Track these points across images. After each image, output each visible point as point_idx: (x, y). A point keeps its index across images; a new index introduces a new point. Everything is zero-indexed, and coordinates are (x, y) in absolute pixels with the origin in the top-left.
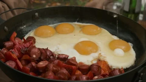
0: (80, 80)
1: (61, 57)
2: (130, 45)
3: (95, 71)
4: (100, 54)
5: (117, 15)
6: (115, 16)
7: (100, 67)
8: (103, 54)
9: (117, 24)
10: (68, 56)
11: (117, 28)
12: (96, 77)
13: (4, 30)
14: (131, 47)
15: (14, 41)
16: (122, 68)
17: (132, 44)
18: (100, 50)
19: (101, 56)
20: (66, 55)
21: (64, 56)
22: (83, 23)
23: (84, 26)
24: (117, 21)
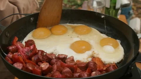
0: (83, 77)
1: (61, 57)
2: (118, 41)
3: (92, 68)
4: (94, 52)
5: (104, 16)
6: (103, 17)
7: (95, 63)
8: (96, 52)
9: (105, 23)
10: (67, 56)
11: (105, 27)
12: (94, 73)
13: (6, 36)
14: (119, 43)
15: (16, 45)
16: (114, 63)
17: (120, 41)
18: (94, 49)
19: (95, 53)
20: (65, 55)
21: (63, 56)
22: (74, 24)
23: (75, 27)
24: (105, 21)
